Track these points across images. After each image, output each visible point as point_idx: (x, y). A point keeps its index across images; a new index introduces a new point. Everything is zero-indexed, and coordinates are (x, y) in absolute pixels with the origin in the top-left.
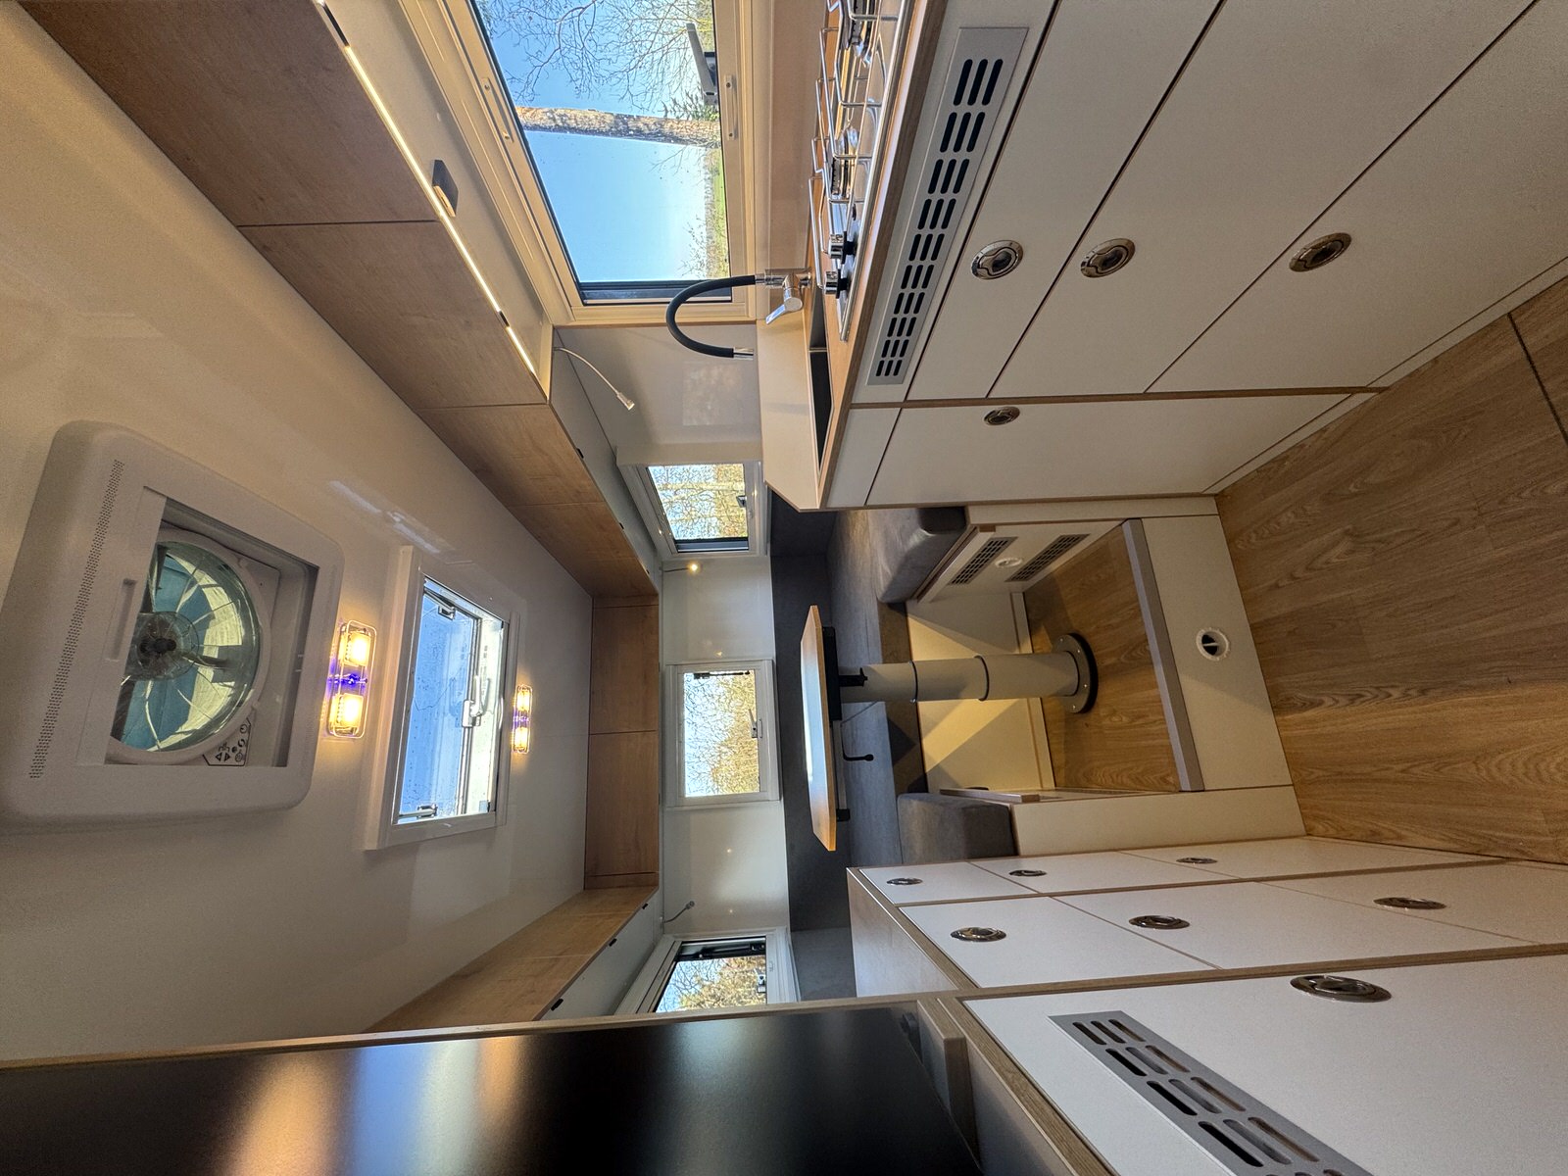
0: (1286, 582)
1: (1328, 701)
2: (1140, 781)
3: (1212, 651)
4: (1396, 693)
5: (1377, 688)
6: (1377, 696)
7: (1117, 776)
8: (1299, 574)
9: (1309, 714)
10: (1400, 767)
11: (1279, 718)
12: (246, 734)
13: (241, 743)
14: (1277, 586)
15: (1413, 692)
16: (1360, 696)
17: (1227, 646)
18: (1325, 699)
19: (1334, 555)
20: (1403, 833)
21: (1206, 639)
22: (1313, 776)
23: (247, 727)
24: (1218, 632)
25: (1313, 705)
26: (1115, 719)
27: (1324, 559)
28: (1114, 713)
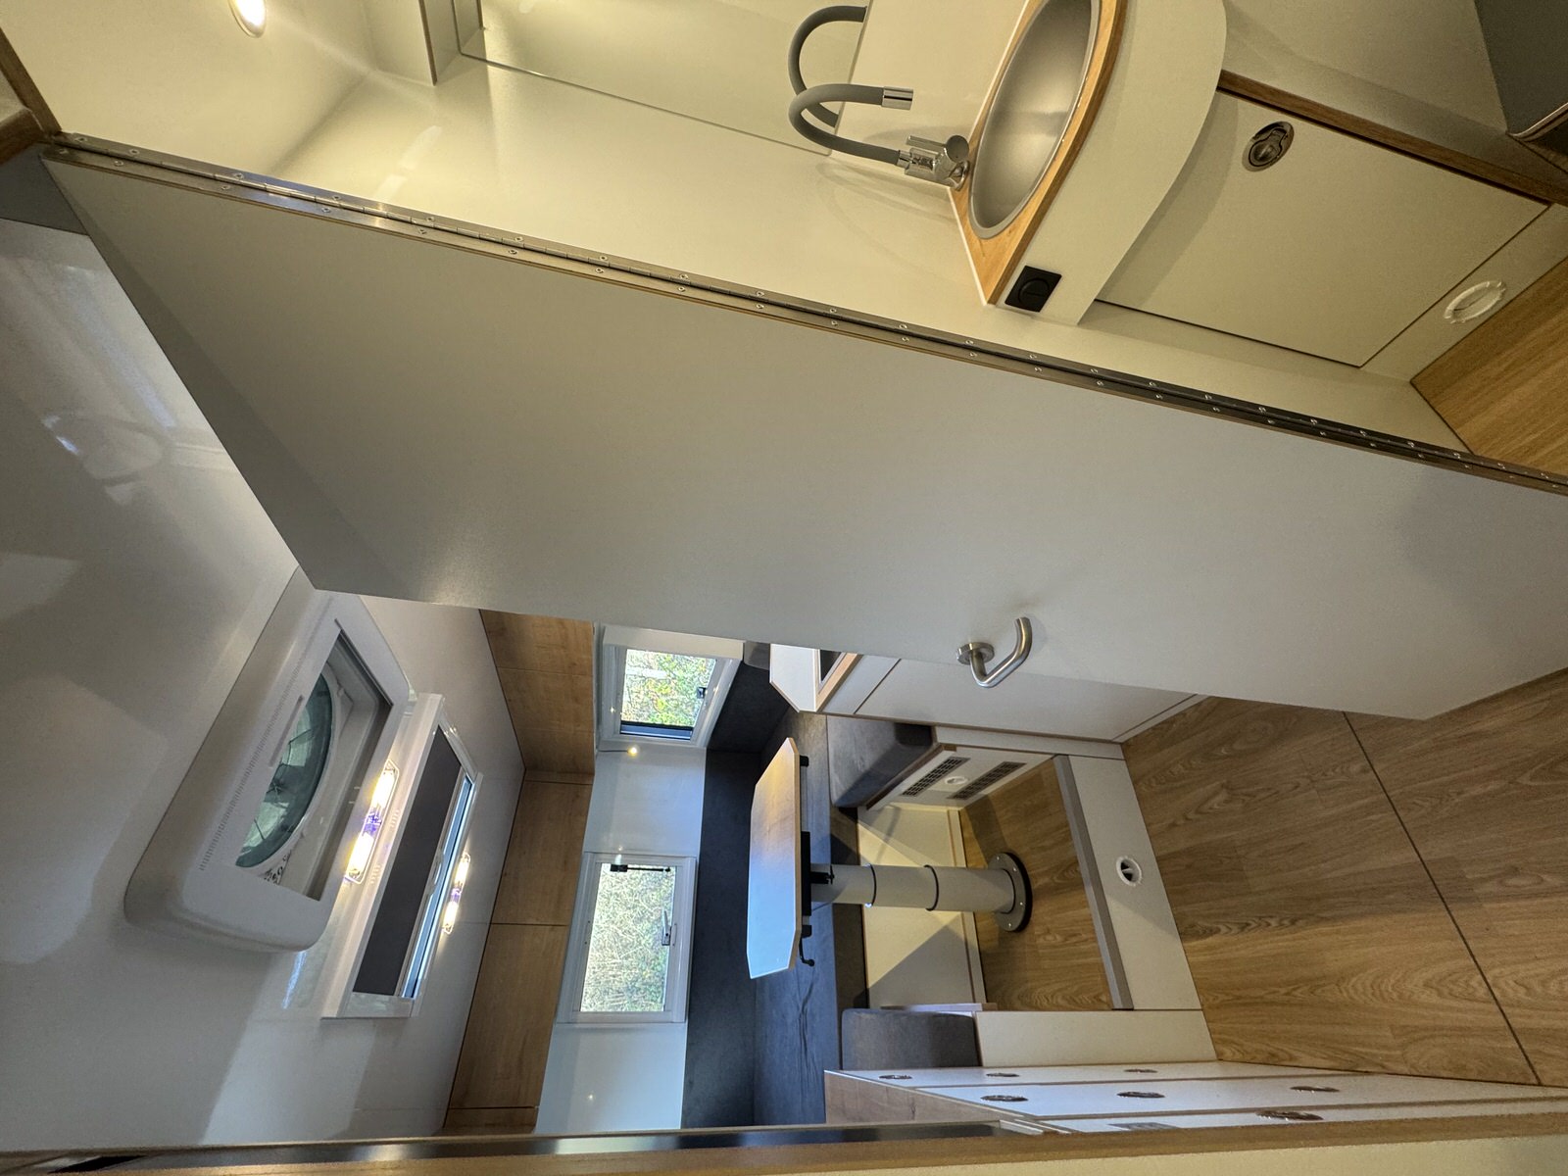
0: (1182, 822)
1: (1224, 929)
2: (1074, 1001)
3: (1129, 877)
4: (1273, 923)
5: (1260, 918)
6: (1260, 925)
7: (1052, 997)
8: (1191, 816)
9: (1210, 940)
10: (1283, 991)
11: (1186, 945)
13: (280, 871)
14: (1174, 825)
15: (1286, 922)
16: (1248, 925)
17: (1140, 874)
18: (1221, 926)
19: (1216, 803)
20: (1294, 1053)
21: (1124, 866)
22: (1217, 1002)
23: (289, 855)
24: (1132, 860)
25: (1212, 932)
26: (1049, 938)
27: (1209, 804)
28: (1048, 932)
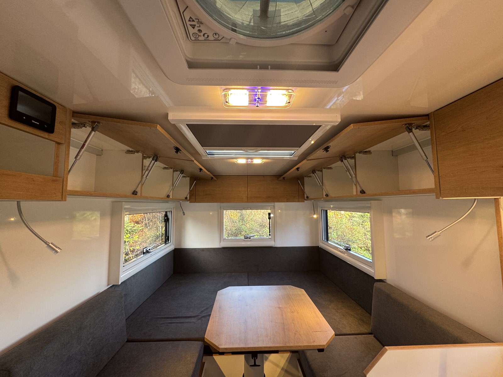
12: (213, 39)
13: (206, 36)
23: (218, 38)
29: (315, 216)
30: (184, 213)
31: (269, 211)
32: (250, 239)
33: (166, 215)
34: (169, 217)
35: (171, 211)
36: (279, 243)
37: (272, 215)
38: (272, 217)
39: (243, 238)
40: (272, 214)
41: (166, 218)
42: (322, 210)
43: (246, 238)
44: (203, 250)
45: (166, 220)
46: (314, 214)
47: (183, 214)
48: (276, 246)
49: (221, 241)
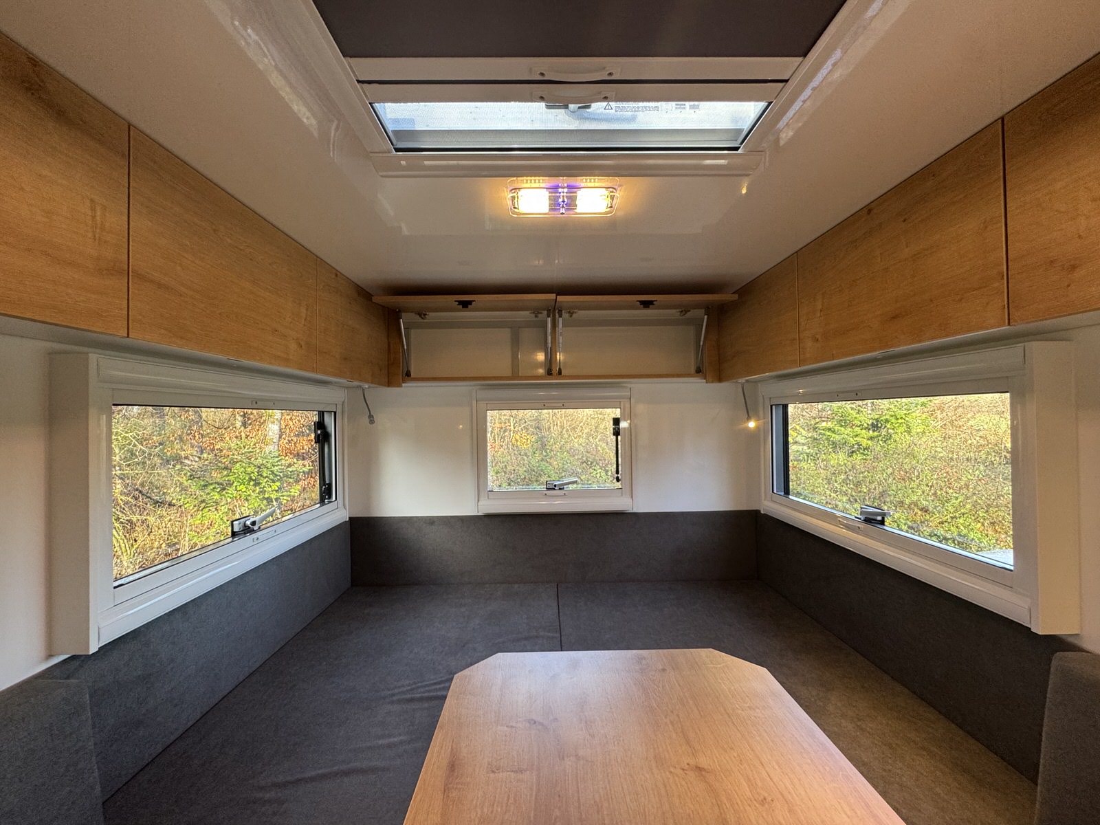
29: (752, 424)
30: (371, 416)
31: (617, 413)
32: (561, 492)
33: (320, 425)
34: (329, 430)
35: (335, 413)
36: (645, 502)
37: (624, 424)
38: (625, 428)
39: (543, 488)
40: (625, 420)
41: (319, 432)
42: (771, 406)
43: (551, 487)
44: (431, 521)
45: (323, 437)
46: (749, 418)
47: (367, 420)
48: (635, 510)
49: (481, 499)
